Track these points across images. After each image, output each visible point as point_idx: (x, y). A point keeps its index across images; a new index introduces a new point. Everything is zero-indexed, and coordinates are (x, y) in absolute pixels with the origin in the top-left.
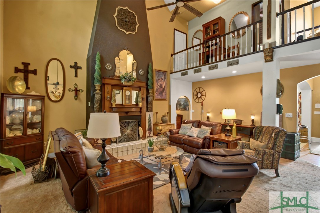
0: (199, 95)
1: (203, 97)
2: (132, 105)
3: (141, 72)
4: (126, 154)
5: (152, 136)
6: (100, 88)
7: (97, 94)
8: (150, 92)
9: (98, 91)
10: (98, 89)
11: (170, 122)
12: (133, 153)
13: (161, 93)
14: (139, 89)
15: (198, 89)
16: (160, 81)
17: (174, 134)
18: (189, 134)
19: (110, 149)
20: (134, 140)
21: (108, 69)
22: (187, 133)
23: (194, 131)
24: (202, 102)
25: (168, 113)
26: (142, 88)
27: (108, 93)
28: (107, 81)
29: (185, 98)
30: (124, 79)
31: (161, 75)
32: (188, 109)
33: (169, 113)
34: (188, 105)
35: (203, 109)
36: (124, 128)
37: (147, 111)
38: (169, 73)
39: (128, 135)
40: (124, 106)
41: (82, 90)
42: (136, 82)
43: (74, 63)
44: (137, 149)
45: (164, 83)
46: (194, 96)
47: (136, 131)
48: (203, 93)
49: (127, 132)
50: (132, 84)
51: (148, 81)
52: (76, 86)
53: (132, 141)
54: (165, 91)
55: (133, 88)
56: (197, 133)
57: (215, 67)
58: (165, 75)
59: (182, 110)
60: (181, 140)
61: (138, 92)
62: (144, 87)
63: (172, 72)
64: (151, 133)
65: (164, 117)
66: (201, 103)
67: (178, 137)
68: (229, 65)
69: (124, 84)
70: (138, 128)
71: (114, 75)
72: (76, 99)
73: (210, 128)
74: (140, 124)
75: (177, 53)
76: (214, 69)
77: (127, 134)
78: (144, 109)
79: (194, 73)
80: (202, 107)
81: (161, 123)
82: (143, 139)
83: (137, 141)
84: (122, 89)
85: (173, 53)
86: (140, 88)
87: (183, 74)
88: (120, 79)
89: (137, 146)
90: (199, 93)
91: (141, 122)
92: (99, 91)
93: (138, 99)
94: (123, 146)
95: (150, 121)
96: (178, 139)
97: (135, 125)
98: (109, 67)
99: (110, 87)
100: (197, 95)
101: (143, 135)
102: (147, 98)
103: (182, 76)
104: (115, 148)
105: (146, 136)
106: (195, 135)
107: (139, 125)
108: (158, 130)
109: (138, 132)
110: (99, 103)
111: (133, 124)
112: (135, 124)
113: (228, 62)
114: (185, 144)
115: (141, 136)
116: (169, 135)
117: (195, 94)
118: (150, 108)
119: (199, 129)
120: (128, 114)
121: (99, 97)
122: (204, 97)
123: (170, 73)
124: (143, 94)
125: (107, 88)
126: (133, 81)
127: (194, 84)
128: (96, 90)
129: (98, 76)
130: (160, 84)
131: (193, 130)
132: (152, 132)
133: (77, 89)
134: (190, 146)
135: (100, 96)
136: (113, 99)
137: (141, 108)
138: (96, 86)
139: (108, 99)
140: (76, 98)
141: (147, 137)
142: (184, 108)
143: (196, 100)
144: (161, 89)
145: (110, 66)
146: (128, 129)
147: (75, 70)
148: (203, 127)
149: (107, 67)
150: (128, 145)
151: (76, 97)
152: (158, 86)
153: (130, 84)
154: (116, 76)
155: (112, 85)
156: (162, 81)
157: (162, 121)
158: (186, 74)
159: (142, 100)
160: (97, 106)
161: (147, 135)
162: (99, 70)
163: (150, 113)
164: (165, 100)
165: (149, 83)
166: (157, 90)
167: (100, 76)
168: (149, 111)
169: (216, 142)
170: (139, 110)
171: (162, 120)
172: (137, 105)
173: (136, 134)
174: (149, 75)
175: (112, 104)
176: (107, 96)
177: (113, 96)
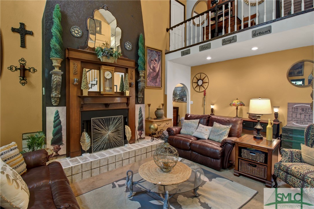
0: (200, 83)
1: (205, 85)
2: (114, 93)
3: (128, 46)
4: (106, 171)
5: (144, 138)
6: (61, 64)
7: (56, 74)
8: (140, 75)
9: (57, 70)
10: (56, 66)
11: (166, 116)
12: (117, 167)
13: (155, 78)
14: (124, 70)
15: (199, 75)
16: (153, 63)
17: (174, 135)
18: (196, 134)
19: (78, 165)
20: (118, 146)
21: (75, 35)
22: (193, 133)
23: (203, 131)
24: (205, 91)
25: (163, 105)
26: (129, 69)
27: (75, 74)
28: (73, 54)
29: (182, 86)
30: (102, 53)
31: (154, 55)
32: (185, 100)
33: (165, 105)
34: (185, 96)
35: (205, 100)
36: (102, 128)
37: (137, 102)
38: (164, 52)
39: (109, 139)
40: (103, 94)
41: (35, 69)
42: (121, 59)
43: (20, 24)
44: (122, 160)
45: (158, 66)
46: (194, 84)
47: (121, 132)
48: (206, 80)
49: (108, 134)
50: (115, 62)
51: (138, 59)
52: (23, 63)
53: (115, 147)
54: (159, 77)
55: (117, 68)
56: (208, 134)
57: (234, 40)
58: (159, 55)
59: (178, 102)
60: (186, 145)
61: (123, 74)
62: (132, 67)
63: (168, 51)
64: (142, 133)
65: (159, 111)
66: (203, 92)
67: (181, 140)
68: (255, 35)
69: (102, 61)
70: (124, 127)
71: (86, 46)
72: (23, 84)
73: (228, 126)
74: (127, 121)
75: (175, 27)
76: (230, 43)
77: (107, 137)
78: (133, 100)
79: (200, 51)
80: (204, 97)
81: (154, 119)
82: (131, 143)
83: (123, 147)
84: (99, 69)
85: (169, 28)
86: (127, 69)
87: (183, 54)
88: (95, 52)
89: (122, 156)
90: (200, 79)
91: (128, 119)
92: (59, 69)
93: (123, 85)
94: (100, 158)
95: (141, 116)
96: (182, 143)
97: (120, 124)
98: (76, 32)
99: (78, 65)
100: (197, 83)
101: (131, 138)
102: (137, 83)
103: (182, 56)
104: (87, 163)
105: (136, 138)
106: (206, 137)
107: (126, 123)
108: (153, 129)
109: (124, 133)
110: (59, 90)
111: (116, 121)
112: (120, 121)
113: (253, 31)
114: (193, 151)
115: (128, 139)
116: (167, 135)
117: (194, 81)
118: (141, 98)
119: (210, 127)
120: (108, 107)
121: (59, 80)
122: (207, 84)
123: (166, 54)
124: (131, 78)
125: (74, 66)
126: (115, 57)
127: (194, 69)
128: (53, 68)
129: (57, 45)
130: (153, 66)
131: (201, 128)
132: (144, 132)
133: (24, 66)
134: (201, 154)
135: (61, 77)
136: (83, 84)
137: (128, 98)
138: (54, 61)
139: (75, 83)
140: (23, 81)
141: (138, 140)
142: (180, 99)
143: (196, 89)
144: (155, 74)
145: (79, 31)
146: (108, 130)
147: (21, 37)
148: (216, 124)
149: (74, 32)
150: (108, 156)
151: (23, 79)
152: (151, 70)
153: (111, 61)
154: (89, 47)
155: (82, 62)
156: (156, 62)
157: (156, 117)
158: (188, 53)
159: (130, 86)
160: (56, 94)
161: (137, 136)
162: (59, 34)
163: (141, 105)
164: (159, 88)
165: (140, 62)
166: (150, 74)
167: (60, 44)
168: (140, 102)
169: (245, 151)
170: (125, 100)
171: (156, 114)
172: (122, 94)
173: (121, 136)
174: (139, 50)
175: (82, 91)
176: (73, 78)
177: (83, 78)
